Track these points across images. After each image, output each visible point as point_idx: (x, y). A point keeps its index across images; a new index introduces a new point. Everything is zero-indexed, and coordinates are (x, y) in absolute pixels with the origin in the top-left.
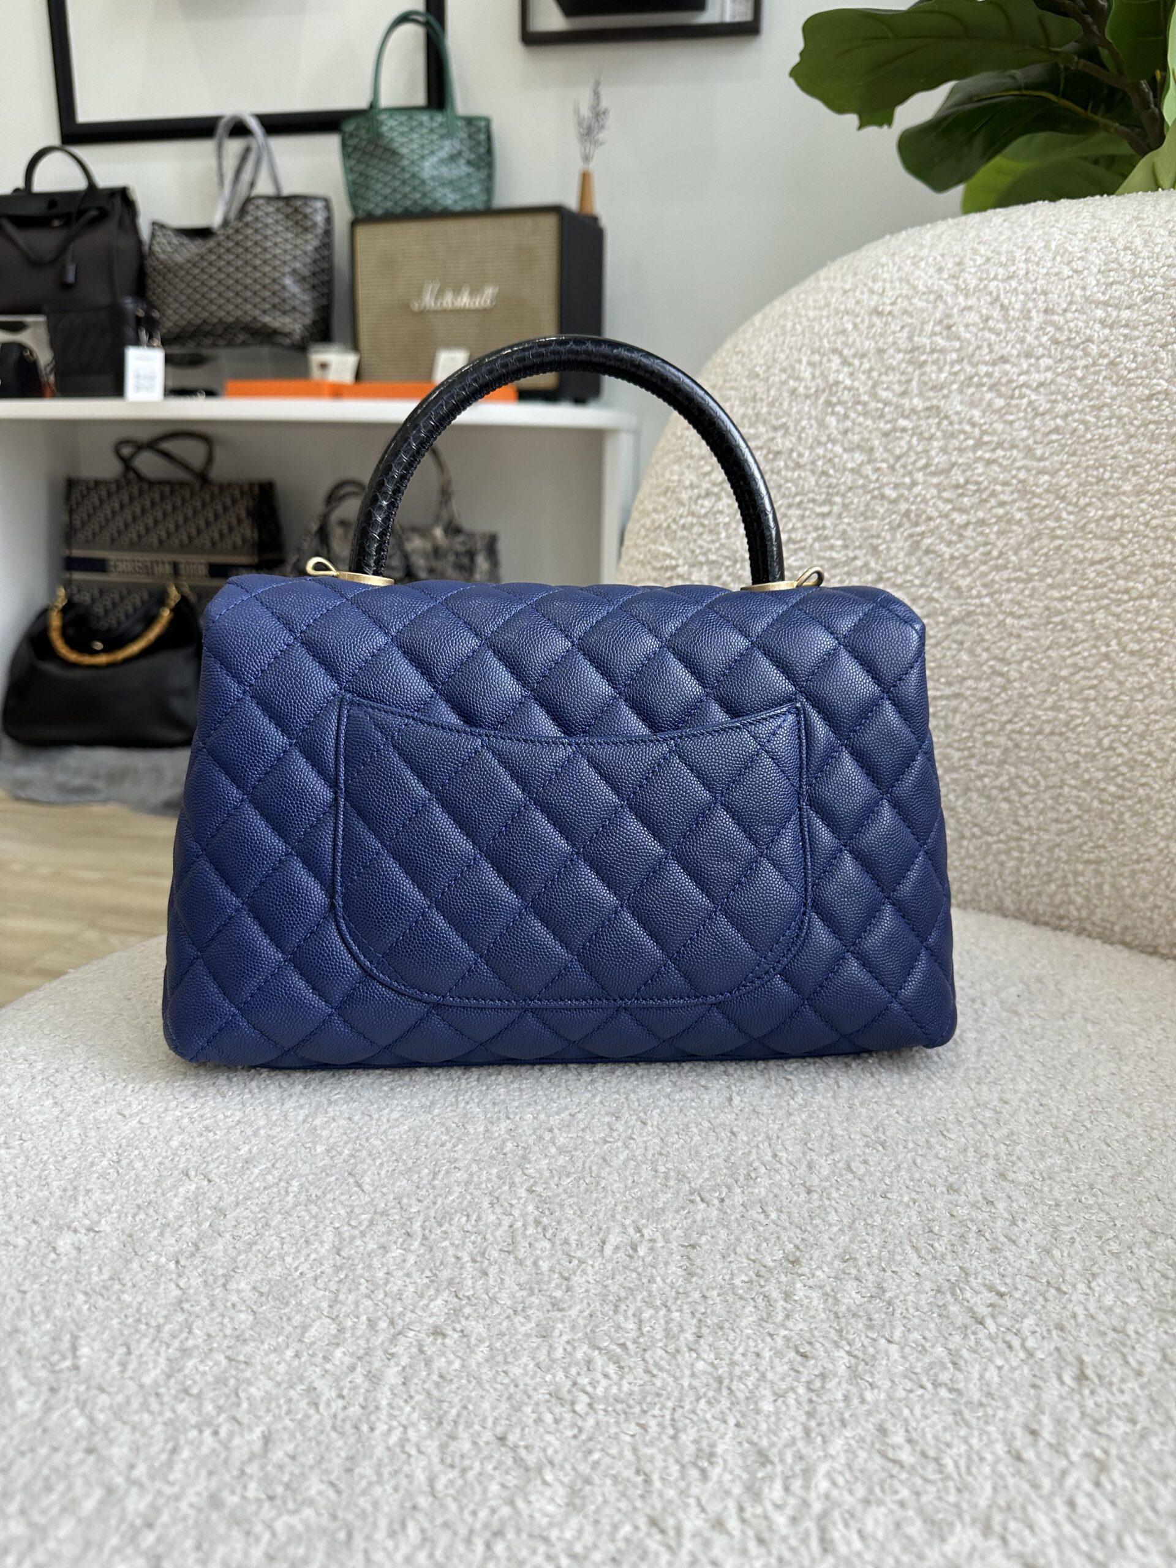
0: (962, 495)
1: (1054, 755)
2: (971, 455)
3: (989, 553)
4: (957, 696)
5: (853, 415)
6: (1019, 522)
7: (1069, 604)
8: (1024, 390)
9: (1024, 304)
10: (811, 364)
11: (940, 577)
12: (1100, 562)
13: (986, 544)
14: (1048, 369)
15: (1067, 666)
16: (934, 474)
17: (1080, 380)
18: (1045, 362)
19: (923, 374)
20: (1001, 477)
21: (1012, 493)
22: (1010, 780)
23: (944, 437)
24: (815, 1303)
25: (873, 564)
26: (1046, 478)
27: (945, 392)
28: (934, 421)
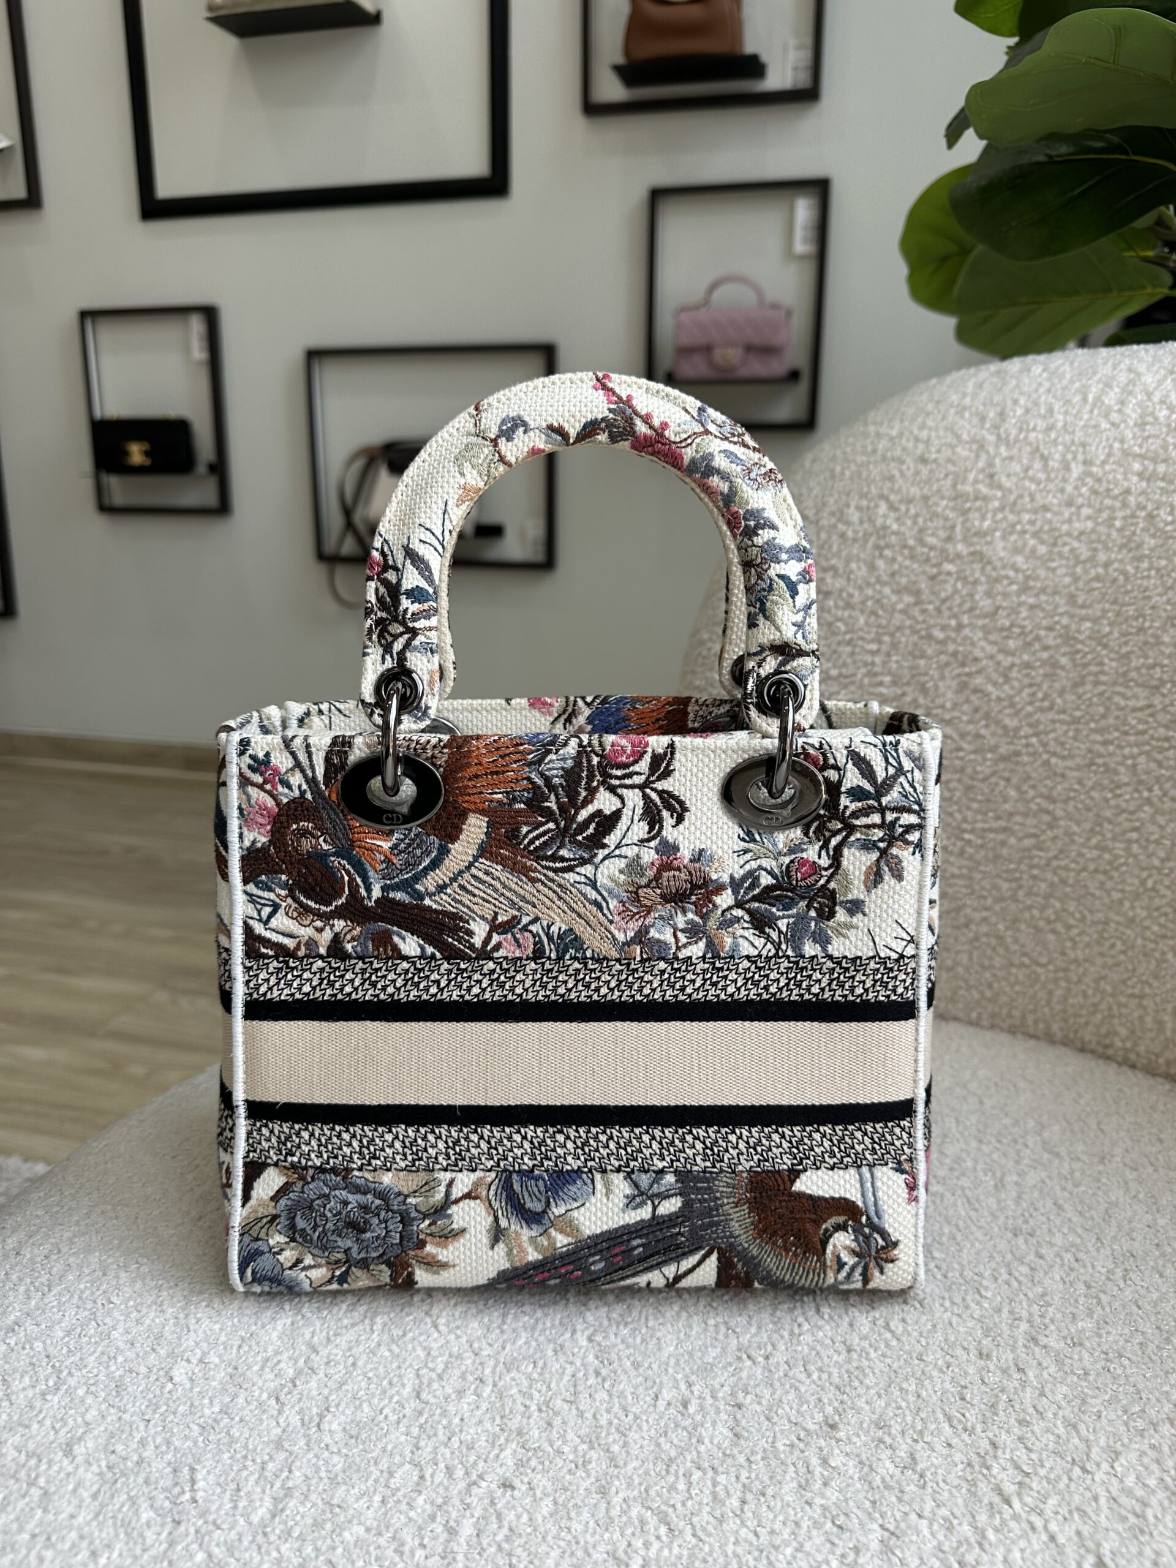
0: (1007, 638)
1: (1098, 893)
2: (1015, 598)
3: (1034, 694)
4: (1005, 830)
5: (900, 559)
6: (1063, 668)
7: (1111, 748)
8: (1066, 539)
9: (1064, 456)
10: (859, 508)
11: (987, 716)
12: (1141, 709)
13: (1031, 685)
14: (1089, 518)
15: (1110, 807)
16: (979, 617)
17: (1120, 530)
18: (1085, 511)
19: (967, 520)
20: (1044, 623)
21: (1055, 638)
22: (1056, 912)
23: (988, 582)
24: (851, 1472)
25: (921, 700)
26: (1088, 624)
27: (989, 539)
28: (977, 566)
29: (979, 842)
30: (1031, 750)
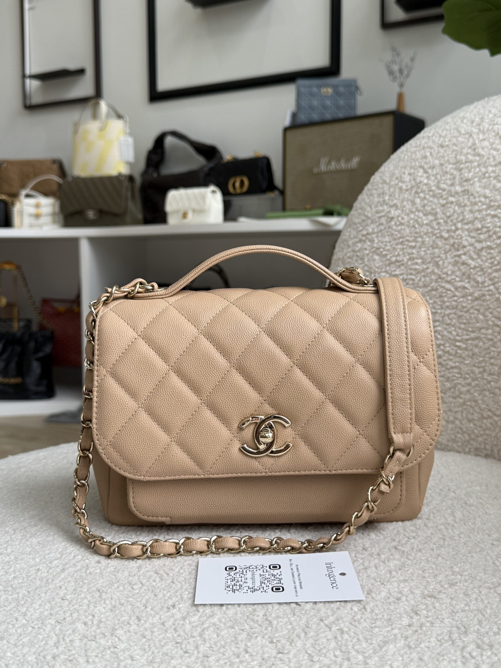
0: (480, 234)
2: (484, 213)
4: (478, 338)
5: (428, 197)
10: (410, 174)
11: (469, 277)
16: (467, 224)
19: (461, 174)
20: (498, 224)
23: (471, 205)
25: (436, 271)
27: (472, 182)
28: (466, 197)
29: (464, 346)
30: (490, 293)
